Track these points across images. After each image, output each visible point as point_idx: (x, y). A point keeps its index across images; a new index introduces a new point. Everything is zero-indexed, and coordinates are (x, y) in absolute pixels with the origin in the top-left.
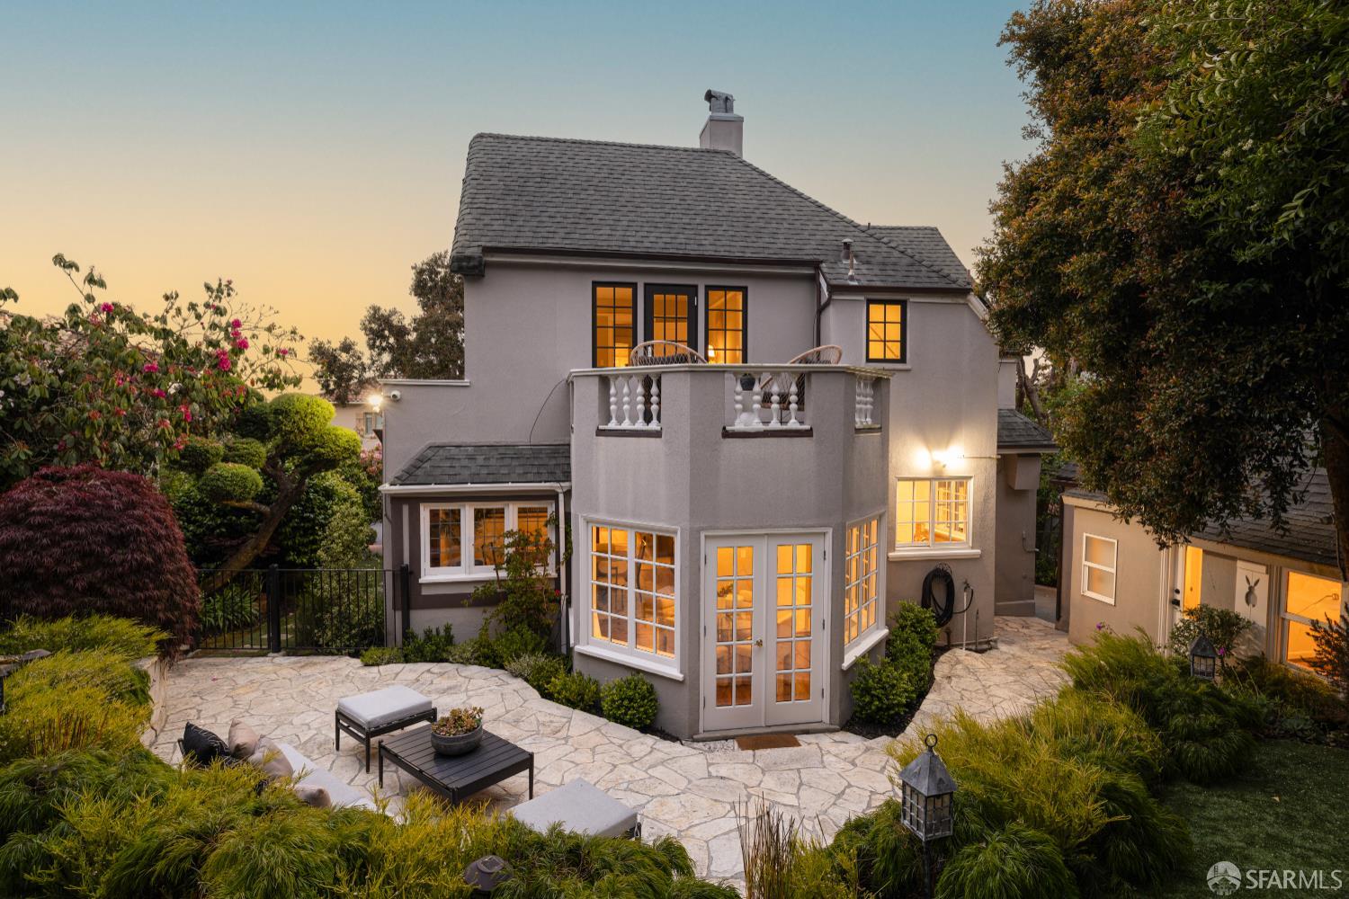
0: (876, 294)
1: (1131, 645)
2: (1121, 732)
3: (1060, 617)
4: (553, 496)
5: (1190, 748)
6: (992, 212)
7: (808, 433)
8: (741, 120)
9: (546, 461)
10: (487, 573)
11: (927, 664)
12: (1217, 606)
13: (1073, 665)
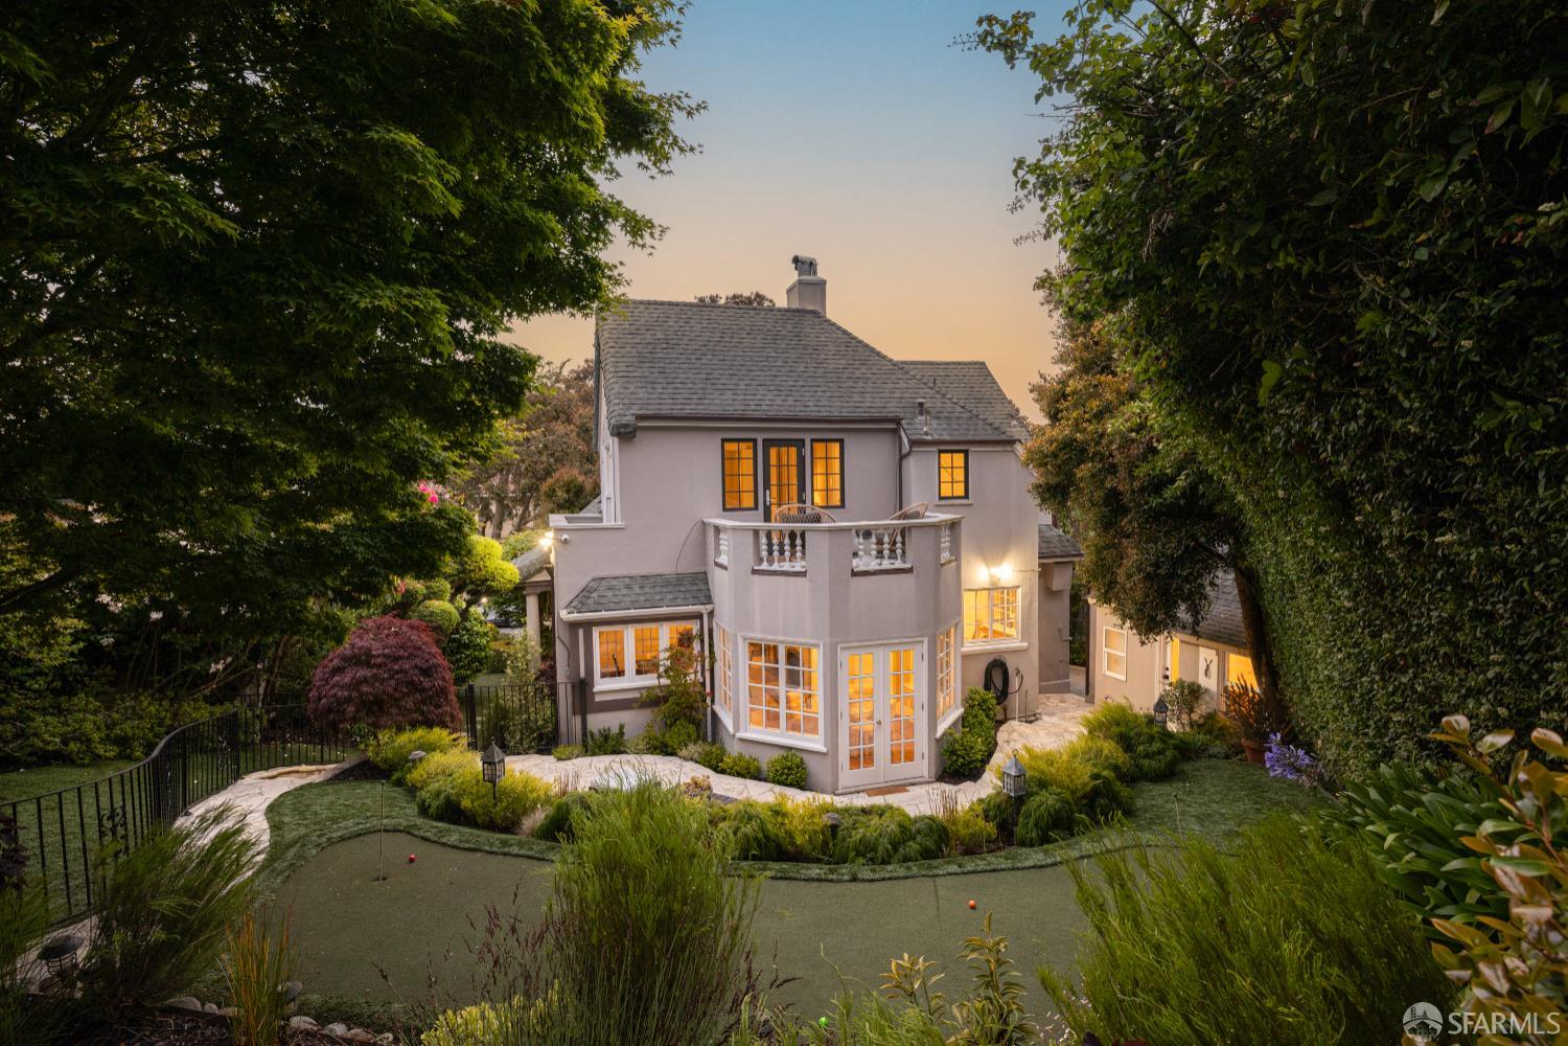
0: (944, 447)
1: (1122, 709)
2: (1106, 752)
3: (1088, 690)
4: (699, 616)
5: (1146, 762)
6: (1031, 391)
7: (910, 570)
8: (823, 283)
9: (689, 588)
10: (650, 680)
11: (993, 732)
12: (1188, 679)
13: (1088, 723)
